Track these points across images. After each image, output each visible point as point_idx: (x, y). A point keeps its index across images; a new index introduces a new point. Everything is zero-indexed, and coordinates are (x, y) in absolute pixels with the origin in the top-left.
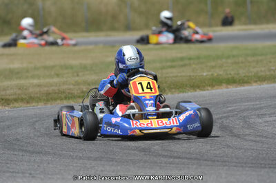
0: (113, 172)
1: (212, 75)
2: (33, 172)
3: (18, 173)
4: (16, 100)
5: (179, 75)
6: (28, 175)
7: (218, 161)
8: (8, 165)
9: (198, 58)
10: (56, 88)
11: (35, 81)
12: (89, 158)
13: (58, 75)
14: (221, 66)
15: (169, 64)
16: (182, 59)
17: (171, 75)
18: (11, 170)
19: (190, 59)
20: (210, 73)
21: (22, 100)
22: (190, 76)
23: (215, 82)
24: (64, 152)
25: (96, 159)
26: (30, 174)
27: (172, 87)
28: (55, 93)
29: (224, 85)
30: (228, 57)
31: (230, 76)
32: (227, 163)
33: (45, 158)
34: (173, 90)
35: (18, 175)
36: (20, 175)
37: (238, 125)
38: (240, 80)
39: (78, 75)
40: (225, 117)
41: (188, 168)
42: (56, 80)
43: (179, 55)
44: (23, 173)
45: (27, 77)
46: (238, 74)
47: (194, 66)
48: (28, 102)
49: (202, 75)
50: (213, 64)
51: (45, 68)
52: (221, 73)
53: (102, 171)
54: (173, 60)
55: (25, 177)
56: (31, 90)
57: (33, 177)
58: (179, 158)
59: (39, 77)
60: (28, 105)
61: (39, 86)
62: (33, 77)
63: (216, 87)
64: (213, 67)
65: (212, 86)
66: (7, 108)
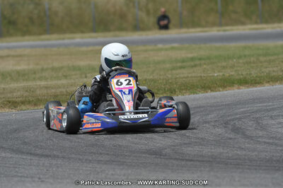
0: (124, 175)
1: (224, 75)
2: (41, 176)
3: (27, 177)
4: (23, 103)
5: (190, 75)
6: (37, 179)
7: (231, 164)
8: (17, 169)
9: (209, 58)
10: (64, 90)
11: (43, 83)
12: (99, 162)
13: (66, 77)
14: (233, 67)
15: (179, 64)
16: (192, 59)
17: (182, 76)
18: (20, 175)
19: (200, 59)
20: (221, 74)
21: (29, 102)
22: (201, 77)
23: (227, 83)
24: (73, 156)
25: (106, 163)
26: (39, 178)
27: (183, 88)
28: (63, 95)
29: (236, 86)
30: (240, 57)
31: (242, 77)
32: (241, 166)
33: (54, 162)
34: (184, 91)
35: (27, 179)
36: (30, 179)
37: (251, 127)
38: (252, 81)
39: (86, 77)
40: (237, 118)
41: (201, 171)
42: (64, 82)
43: (190, 55)
44: (32, 177)
45: (34, 79)
46: (251, 74)
47: (205, 66)
48: (35, 105)
49: (213, 76)
50: (224, 64)
51: (53, 69)
52: (233, 73)
53: (112, 174)
54: (183, 61)
55: (34, 181)
56: (38, 92)
57: (42, 181)
58: (191, 160)
59: (46, 79)
60: (36, 108)
61: (47, 88)
62: (40, 79)
63: (228, 88)
64: (224, 67)
65: (224, 87)
66: (14, 111)
